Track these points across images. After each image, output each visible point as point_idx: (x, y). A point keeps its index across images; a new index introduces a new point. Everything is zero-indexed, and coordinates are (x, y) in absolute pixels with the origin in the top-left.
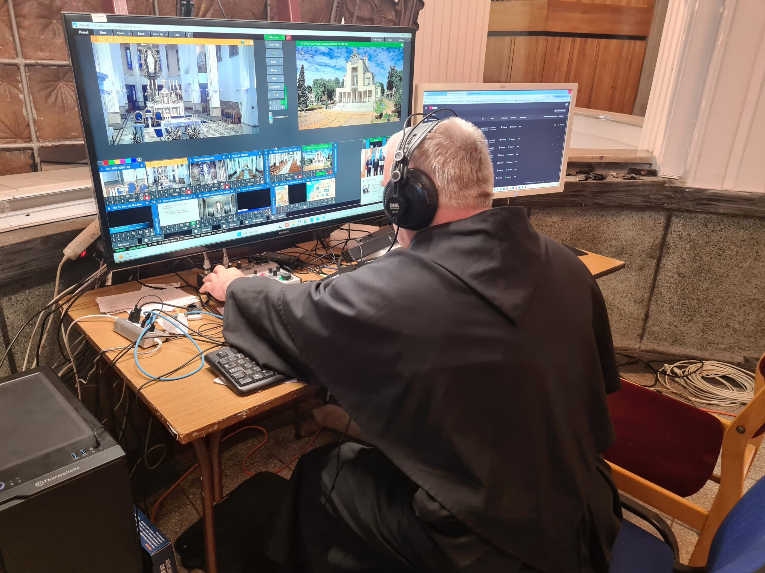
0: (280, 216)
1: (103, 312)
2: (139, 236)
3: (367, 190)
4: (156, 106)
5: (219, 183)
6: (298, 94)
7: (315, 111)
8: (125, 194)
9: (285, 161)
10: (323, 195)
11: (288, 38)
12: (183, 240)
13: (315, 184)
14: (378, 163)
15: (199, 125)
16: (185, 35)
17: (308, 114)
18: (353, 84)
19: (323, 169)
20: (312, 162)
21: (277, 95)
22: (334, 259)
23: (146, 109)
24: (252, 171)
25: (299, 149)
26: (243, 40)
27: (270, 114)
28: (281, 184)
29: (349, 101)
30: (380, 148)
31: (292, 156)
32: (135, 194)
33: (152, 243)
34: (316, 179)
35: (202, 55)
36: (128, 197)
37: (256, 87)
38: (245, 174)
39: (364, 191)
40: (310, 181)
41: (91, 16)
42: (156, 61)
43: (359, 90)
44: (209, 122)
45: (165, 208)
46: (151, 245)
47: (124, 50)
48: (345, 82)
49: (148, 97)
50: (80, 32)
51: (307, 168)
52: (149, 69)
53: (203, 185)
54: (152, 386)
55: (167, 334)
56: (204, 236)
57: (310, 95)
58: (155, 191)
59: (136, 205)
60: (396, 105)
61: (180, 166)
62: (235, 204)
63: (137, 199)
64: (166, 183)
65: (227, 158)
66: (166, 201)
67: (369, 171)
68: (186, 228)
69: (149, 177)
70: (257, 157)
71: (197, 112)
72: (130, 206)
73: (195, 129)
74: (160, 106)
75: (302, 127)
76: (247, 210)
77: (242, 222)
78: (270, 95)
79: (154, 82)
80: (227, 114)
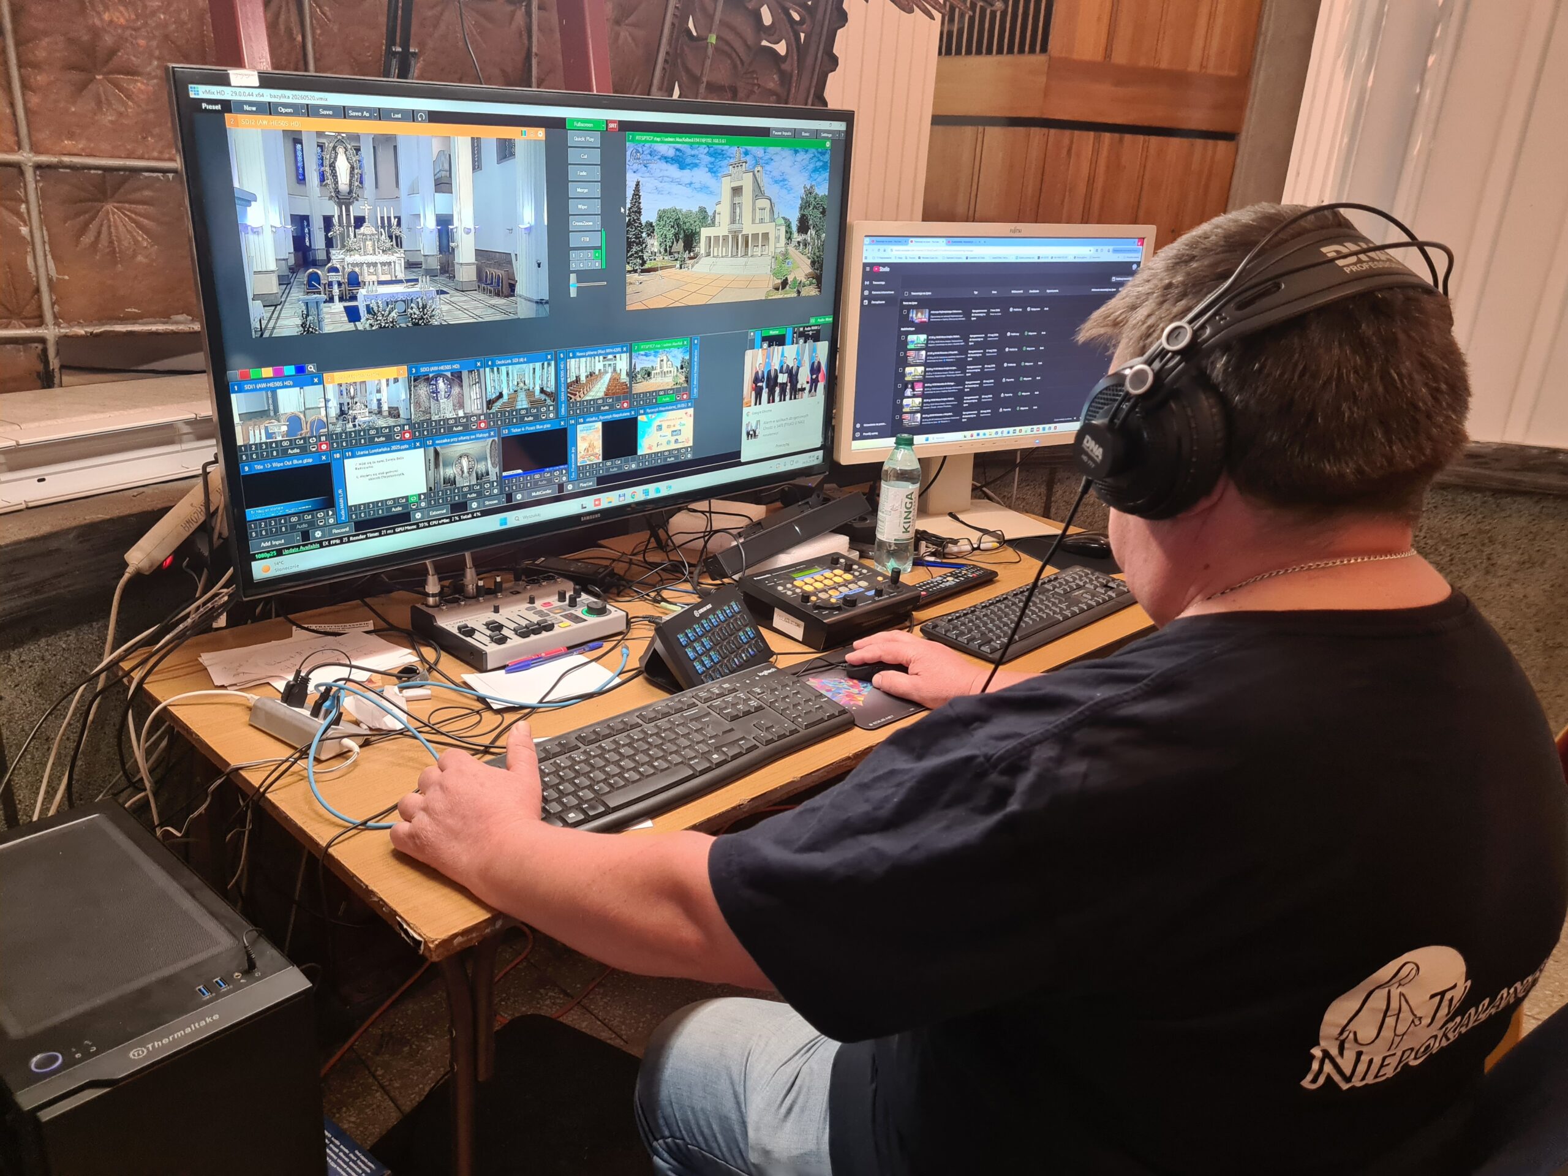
0: (585, 485)
1: (219, 684)
2: (304, 526)
3: (755, 432)
4: (349, 259)
5: (467, 417)
6: (628, 238)
7: (660, 272)
8: (279, 438)
9: (597, 373)
10: (668, 442)
11: (611, 126)
12: (395, 533)
13: (655, 419)
14: (776, 377)
15: (433, 298)
16: (411, 116)
17: (646, 279)
18: (733, 221)
19: (671, 389)
20: (649, 374)
21: (588, 239)
22: (687, 573)
23: (330, 265)
24: (534, 392)
25: (625, 349)
26: (524, 129)
27: (573, 277)
28: (588, 420)
29: (724, 254)
30: (781, 348)
31: (612, 362)
32: (300, 439)
33: (329, 541)
34: (657, 410)
35: (443, 158)
36: (285, 444)
37: (546, 223)
38: (519, 399)
39: (748, 434)
40: (645, 413)
41: (228, 74)
42: (352, 168)
43: (744, 233)
44: (452, 292)
45: (359, 467)
46: (327, 543)
47: (290, 144)
48: (717, 216)
49: (334, 240)
50: (204, 105)
51: (640, 387)
52: (340, 183)
53: (435, 421)
54: (352, 840)
55: (363, 730)
56: (435, 525)
57: (649, 241)
58: (341, 433)
59: (300, 462)
60: (813, 263)
61: (391, 382)
62: (497, 460)
63: (304, 450)
64: (363, 416)
65: (485, 366)
66: (362, 453)
67: (758, 393)
68: (399, 509)
69: (330, 404)
70: (543, 364)
71: (431, 273)
72: (288, 464)
73: (424, 307)
74: (357, 258)
75: (633, 304)
76: (520, 471)
77: (509, 497)
78: (574, 240)
79: (348, 210)
80: (489, 277)
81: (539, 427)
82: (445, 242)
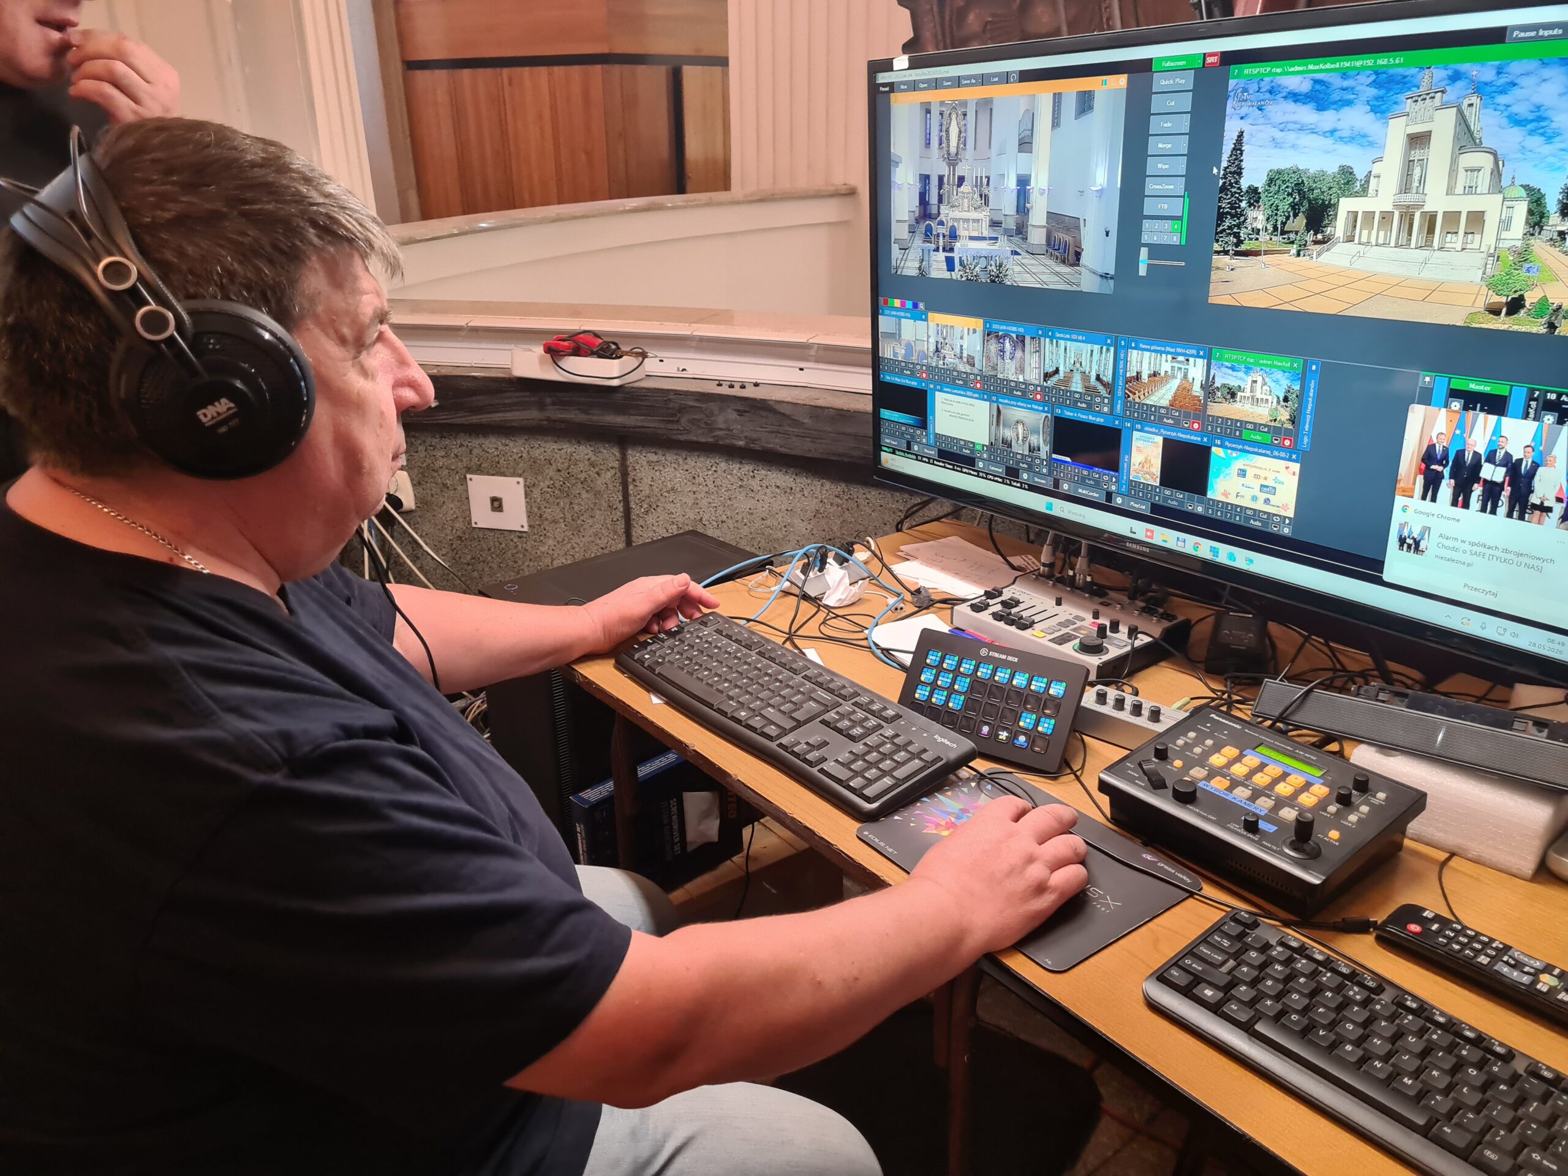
0: (1136, 506)
2: (909, 437)
3: (1417, 543)
4: (952, 214)
5: (1025, 383)
6: (1220, 207)
7: (1263, 258)
8: (900, 359)
9: (1162, 374)
10: (1253, 498)
11: (1210, 60)
12: (962, 471)
13: (1236, 458)
14: (1477, 466)
15: (1007, 258)
17: (1240, 264)
18: (1405, 187)
19: (1265, 426)
20: (1233, 395)
21: (1166, 206)
23: (936, 218)
24: (1090, 377)
25: (1201, 353)
26: (1104, 78)
27: (1144, 252)
28: (1146, 429)
29: (1381, 241)
31: (1183, 367)
32: (911, 364)
33: (923, 456)
34: (1241, 447)
36: (903, 364)
37: (1119, 186)
38: (1074, 380)
39: (1402, 541)
40: (1221, 446)
41: (893, 62)
42: (960, 131)
43: (1426, 209)
44: (1024, 254)
46: (920, 458)
48: (1373, 181)
49: (943, 197)
50: (881, 88)
51: (1219, 409)
52: (951, 146)
53: (1001, 379)
56: (992, 480)
57: (1251, 214)
58: (935, 367)
59: (908, 382)
61: (971, 331)
62: (1048, 438)
63: (913, 373)
64: (951, 357)
65: (1046, 335)
66: (947, 390)
67: (1432, 484)
68: (968, 451)
69: (931, 340)
70: (1102, 348)
71: (1008, 233)
72: (904, 381)
73: (1001, 265)
74: (957, 214)
75: (1219, 295)
76: (1068, 459)
77: (1056, 483)
78: (1150, 207)
79: (954, 170)
80: (1057, 243)
81: (1091, 418)
82: (1022, 203)
